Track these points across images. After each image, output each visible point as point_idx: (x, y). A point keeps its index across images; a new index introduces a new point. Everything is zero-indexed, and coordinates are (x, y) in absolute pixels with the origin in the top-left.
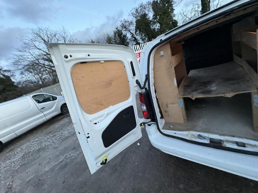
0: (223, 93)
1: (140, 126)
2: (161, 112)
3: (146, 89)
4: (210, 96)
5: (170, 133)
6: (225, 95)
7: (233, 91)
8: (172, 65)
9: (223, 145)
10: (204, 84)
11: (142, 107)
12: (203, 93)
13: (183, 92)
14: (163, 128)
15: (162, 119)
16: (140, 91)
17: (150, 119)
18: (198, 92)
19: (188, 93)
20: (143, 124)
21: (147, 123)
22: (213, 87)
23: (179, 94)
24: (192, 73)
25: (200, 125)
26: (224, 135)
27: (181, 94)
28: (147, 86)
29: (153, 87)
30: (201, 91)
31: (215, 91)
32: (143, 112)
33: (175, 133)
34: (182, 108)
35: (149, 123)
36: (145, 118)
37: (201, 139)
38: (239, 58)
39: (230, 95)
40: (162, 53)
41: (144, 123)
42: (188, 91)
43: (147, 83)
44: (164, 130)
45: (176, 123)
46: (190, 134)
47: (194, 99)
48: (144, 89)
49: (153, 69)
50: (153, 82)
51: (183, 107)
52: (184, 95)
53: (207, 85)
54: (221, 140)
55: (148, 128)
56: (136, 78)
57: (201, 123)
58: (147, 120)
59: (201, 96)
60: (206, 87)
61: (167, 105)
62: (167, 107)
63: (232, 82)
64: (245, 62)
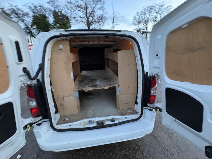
0: (104, 87)
1: (24, 129)
2: (56, 106)
3: (38, 80)
4: (97, 89)
5: (65, 126)
6: (105, 88)
7: (108, 85)
8: (70, 60)
9: (105, 124)
10: (92, 80)
11: (31, 103)
12: (93, 86)
13: (78, 86)
14: (57, 124)
15: (57, 113)
16: (29, 83)
17: (40, 117)
18: (89, 85)
19: (82, 87)
20: (28, 126)
21: (35, 123)
22: (97, 83)
23: (75, 87)
24: (84, 73)
25: (90, 112)
26: (104, 116)
27: (77, 87)
28: (40, 77)
29: (49, 79)
30: (91, 85)
31: (99, 85)
32: (31, 109)
33: (70, 126)
34: (77, 100)
35: (40, 122)
36: (33, 117)
37: (91, 124)
38: (108, 68)
39: (107, 88)
40: (61, 47)
41: (31, 125)
42: (82, 85)
43: (40, 74)
44: (58, 126)
45: (71, 115)
46: (83, 122)
47: (86, 91)
48: (36, 80)
49: (50, 59)
50: (49, 74)
51: (78, 98)
52: (79, 88)
53: (94, 81)
54: (103, 121)
55: (36, 130)
56: (24, 64)
57: (90, 111)
58: (36, 118)
59: (91, 89)
60: (94, 82)
61: (63, 98)
62: (63, 100)
63: (106, 80)
64: (111, 70)
